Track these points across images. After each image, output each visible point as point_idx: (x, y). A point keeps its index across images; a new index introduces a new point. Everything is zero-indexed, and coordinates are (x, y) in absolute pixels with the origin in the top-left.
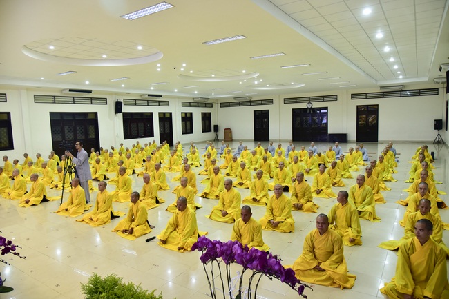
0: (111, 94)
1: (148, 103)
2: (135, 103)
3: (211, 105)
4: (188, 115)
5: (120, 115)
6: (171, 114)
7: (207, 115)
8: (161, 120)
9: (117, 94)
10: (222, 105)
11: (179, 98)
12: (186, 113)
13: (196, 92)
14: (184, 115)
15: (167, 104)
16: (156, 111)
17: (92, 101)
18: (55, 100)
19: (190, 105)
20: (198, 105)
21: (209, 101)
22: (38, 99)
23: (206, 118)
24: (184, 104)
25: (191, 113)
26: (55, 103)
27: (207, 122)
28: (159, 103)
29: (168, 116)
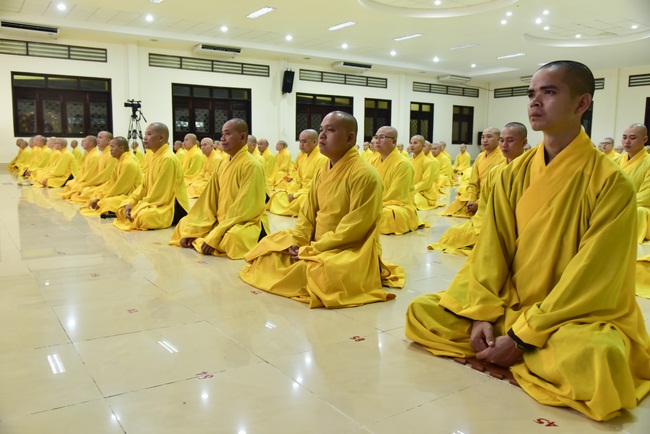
0: (278, 58)
1: (346, 79)
2: (322, 77)
3: (475, 93)
4: (425, 109)
5: (292, 98)
6: (389, 102)
7: (466, 112)
8: (368, 112)
9: (288, 59)
10: (499, 93)
11: (407, 73)
12: (421, 104)
13: (436, 60)
14: (416, 108)
15: (383, 83)
16: (360, 95)
17: (243, 69)
18: (181, 62)
19: (430, 88)
20: (447, 90)
21: (472, 84)
22: (155, 60)
23: (463, 118)
24: (418, 87)
25: (432, 106)
26: (181, 68)
27: (465, 125)
28: (367, 82)
29: (384, 106)
